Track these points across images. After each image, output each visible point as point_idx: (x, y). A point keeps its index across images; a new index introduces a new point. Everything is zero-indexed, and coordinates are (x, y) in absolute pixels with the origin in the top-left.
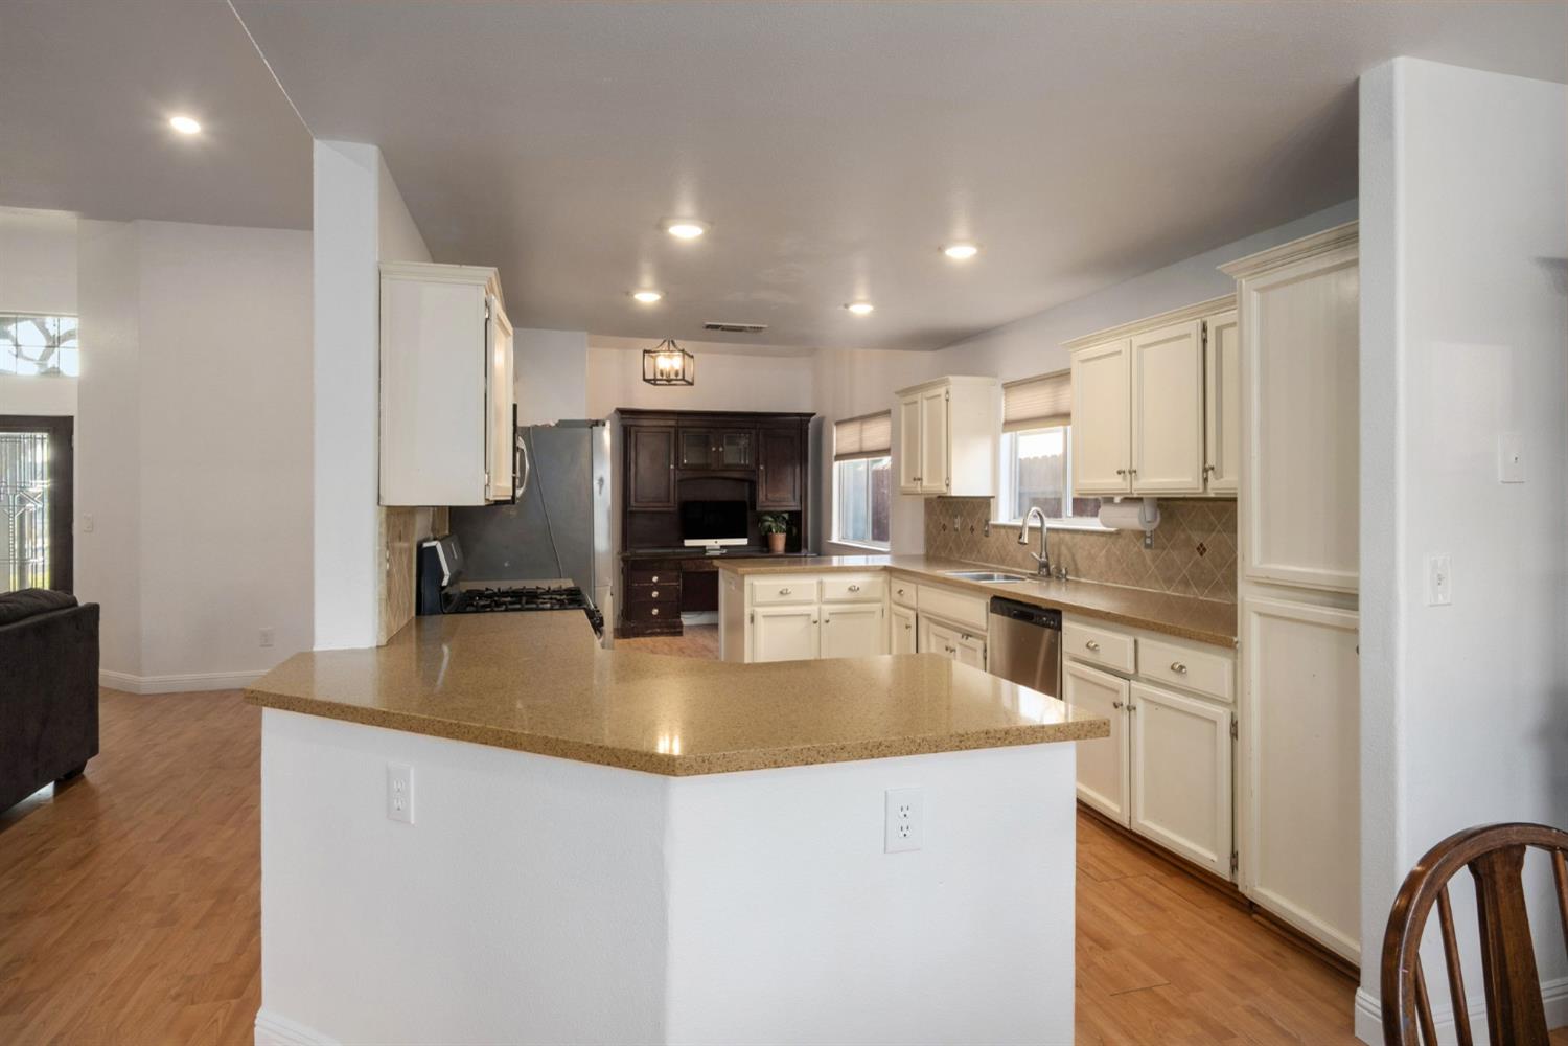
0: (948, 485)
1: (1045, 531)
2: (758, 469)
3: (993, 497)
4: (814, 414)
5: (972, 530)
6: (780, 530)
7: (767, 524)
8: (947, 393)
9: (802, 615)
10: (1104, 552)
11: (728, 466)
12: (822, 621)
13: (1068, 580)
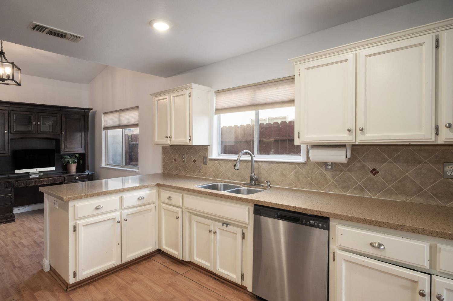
0: (190, 140)
1: (253, 162)
2: (62, 133)
3: (209, 145)
4: (92, 109)
5: (194, 161)
6: (74, 162)
7: (67, 159)
8: (190, 93)
9: (110, 219)
10: (293, 173)
11: (43, 132)
12: (123, 220)
13: (271, 187)
